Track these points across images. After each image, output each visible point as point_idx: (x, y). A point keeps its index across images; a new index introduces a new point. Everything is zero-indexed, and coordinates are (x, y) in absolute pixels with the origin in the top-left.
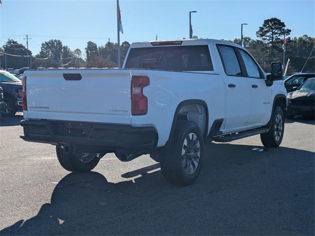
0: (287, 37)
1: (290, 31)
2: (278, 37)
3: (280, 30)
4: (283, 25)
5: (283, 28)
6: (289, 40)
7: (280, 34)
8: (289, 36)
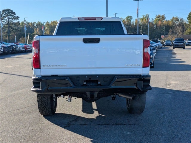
0: (17, 21)
1: (19, 17)
2: (12, 21)
3: (13, 17)
4: (14, 13)
5: (15, 15)
6: (19, 23)
7: (13, 19)
8: (18, 20)
